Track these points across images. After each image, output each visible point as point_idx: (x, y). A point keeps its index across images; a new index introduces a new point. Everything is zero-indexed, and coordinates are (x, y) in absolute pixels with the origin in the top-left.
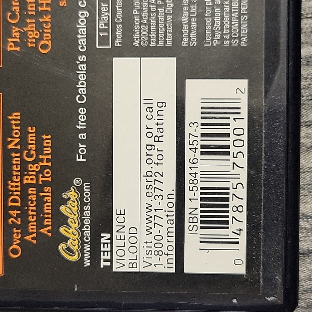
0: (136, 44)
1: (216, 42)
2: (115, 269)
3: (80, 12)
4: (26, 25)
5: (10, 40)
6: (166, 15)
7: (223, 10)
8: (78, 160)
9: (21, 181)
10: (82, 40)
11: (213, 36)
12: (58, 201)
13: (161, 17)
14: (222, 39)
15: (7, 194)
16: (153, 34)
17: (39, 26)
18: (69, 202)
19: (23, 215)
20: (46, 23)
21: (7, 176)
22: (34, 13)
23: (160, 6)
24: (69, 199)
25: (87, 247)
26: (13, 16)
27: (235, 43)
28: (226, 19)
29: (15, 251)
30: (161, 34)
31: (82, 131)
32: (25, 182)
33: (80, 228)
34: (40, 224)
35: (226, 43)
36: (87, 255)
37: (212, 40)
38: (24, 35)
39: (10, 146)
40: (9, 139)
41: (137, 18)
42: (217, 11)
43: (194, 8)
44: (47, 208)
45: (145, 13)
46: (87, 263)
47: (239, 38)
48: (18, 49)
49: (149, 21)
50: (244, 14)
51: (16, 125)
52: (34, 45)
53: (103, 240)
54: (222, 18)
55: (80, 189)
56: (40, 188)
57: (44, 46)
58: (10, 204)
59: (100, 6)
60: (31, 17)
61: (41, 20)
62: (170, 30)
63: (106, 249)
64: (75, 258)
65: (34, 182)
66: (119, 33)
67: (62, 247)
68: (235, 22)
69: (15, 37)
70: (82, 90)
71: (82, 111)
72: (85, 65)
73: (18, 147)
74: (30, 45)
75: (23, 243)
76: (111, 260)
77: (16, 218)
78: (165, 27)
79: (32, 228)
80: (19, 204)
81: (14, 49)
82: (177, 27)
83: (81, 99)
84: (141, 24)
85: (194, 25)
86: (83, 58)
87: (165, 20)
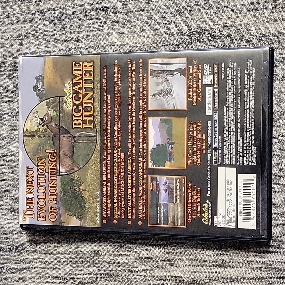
0: (225, 164)
1: (247, 164)
2: (218, 226)
3: (209, 155)
4: (193, 157)
5: (188, 161)
6: (233, 156)
7: (249, 155)
8: (208, 195)
9: (192, 201)
10: (209, 163)
11: (246, 162)
12: (202, 207)
13: (232, 157)
14: (249, 163)
15: (187, 204)
16: (229, 161)
17: (197, 158)
18: (205, 207)
19: (192, 211)
20: (199, 157)
21: (188, 199)
22: (196, 154)
23: (231, 153)
24: (205, 206)
25: (210, 220)
26: (190, 155)
27: (253, 164)
28: (250, 157)
29: (189, 221)
30: (232, 161)
31: (209, 187)
32: (193, 201)
33: (208, 215)
34: (197, 213)
35: (250, 164)
36: (210, 222)
37: (246, 163)
38: (193, 160)
39: (188, 191)
40: (188, 189)
41: (225, 157)
42: (248, 155)
43: (241, 154)
44: (199, 209)
45: (227, 155)
46: (210, 225)
47: (254, 163)
48: (191, 164)
49: (228, 157)
50: (255, 156)
51: (190, 185)
52: (195, 163)
53: (215, 218)
54: (249, 157)
55: (208, 204)
56: (197, 203)
57: (199, 164)
58: (188, 207)
59: (214, 153)
60: (195, 155)
61: (198, 156)
62: (234, 160)
63: (215, 221)
64: (207, 223)
65: (195, 201)
66: (220, 161)
67: (203, 219)
68: (253, 158)
69: (190, 161)
70: (209, 176)
71: (209, 182)
72: (210, 169)
73: (191, 191)
74: (194, 163)
75: (192, 218)
76: (217, 224)
77: (190, 211)
78: (233, 159)
79: (194, 214)
80: (191, 207)
81: (190, 164)
82: (236, 159)
83: (209, 178)
84: (226, 158)
85: (241, 159)
86: (209, 167)
87: (233, 157)
